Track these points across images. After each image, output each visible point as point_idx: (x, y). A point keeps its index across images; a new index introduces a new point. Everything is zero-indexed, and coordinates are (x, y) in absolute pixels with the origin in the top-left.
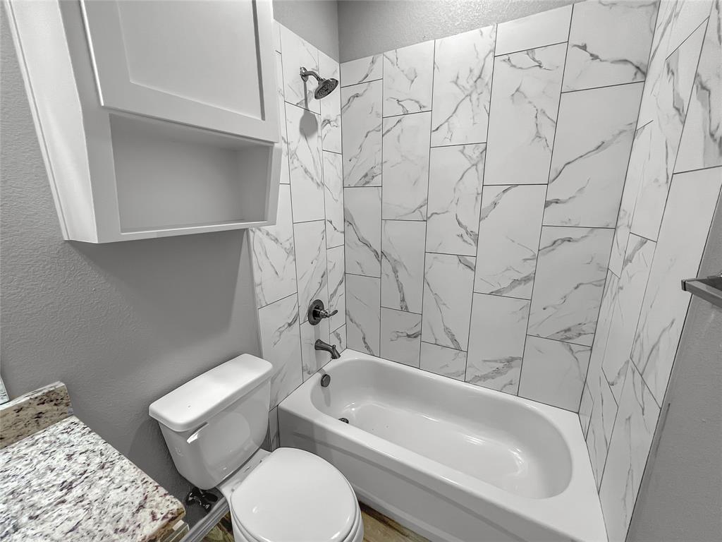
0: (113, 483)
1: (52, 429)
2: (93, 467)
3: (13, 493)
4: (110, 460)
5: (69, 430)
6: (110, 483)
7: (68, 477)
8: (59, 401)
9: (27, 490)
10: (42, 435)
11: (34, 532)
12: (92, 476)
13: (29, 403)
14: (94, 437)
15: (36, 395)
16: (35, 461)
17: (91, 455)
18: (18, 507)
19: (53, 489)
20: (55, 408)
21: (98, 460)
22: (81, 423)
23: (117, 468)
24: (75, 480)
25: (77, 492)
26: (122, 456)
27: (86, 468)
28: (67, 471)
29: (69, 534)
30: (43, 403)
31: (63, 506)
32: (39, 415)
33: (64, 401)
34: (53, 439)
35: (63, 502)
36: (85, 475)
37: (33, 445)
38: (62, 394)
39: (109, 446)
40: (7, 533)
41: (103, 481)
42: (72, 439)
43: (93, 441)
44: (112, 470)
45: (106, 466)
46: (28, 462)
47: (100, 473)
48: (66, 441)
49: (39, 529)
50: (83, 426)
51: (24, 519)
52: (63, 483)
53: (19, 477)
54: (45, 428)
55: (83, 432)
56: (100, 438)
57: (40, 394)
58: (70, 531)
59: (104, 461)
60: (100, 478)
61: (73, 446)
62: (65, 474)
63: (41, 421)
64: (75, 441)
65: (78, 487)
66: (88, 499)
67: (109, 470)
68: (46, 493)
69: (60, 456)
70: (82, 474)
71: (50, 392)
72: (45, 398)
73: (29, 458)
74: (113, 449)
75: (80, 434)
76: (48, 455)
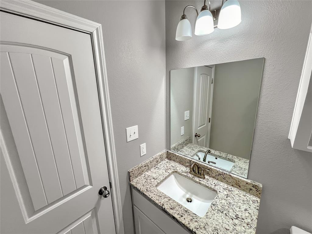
0: (244, 233)
1: (252, 196)
2: (246, 221)
3: (230, 203)
4: (251, 225)
5: (254, 202)
6: (244, 232)
7: (240, 214)
8: (258, 190)
9: (232, 206)
10: (248, 195)
11: (223, 218)
12: (243, 223)
13: (250, 184)
14: (256, 212)
15: (253, 183)
16: (240, 201)
17: (250, 217)
18: (227, 208)
19: (235, 213)
20: (256, 191)
21: (249, 221)
22: (259, 204)
23: (250, 230)
24: (240, 218)
25: (236, 221)
26: (255, 229)
27: (245, 219)
28: (241, 213)
29: (225, 229)
30: (253, 187)
31: (231, 221)
32: (251, 189)
33: (260, 192)
34: (249, 200)
35: (233, 220)
36: (242, 220)
37: (244, 196)
38: (260, 189)
39: (256, 221)
40: (221, 211)
41: (243, 228)
42: (252, 205)
43: (255, 213)
44: (248, 229)
45: (248, 225)
46: (239, 199)
47: (245, 225)
48: (250, 204)
49: (224, 219)
50: (258, 205)
51: (225, 212)
52: (237, 215)
53: (234, 201)
54: (251, 194)
55: (256, 207)
56: (258, 215)
57: (254, 184)
58: (226, 229)
59: (250, 223)
60: (244, 227)
61: (250, 208)
62: (240, 213)
63: (251, 191)
64: (252, 207)
65: (238, 221)
66: (236, 227)
67: (248, 228)
68: (233, 213)
69: (245, 207)
70: (242, 219)
71: (257, 185)
72: (255, 186)
73: (240, 199)
74: (256, 224)
75: (255, 207)
76: (243, 203)
